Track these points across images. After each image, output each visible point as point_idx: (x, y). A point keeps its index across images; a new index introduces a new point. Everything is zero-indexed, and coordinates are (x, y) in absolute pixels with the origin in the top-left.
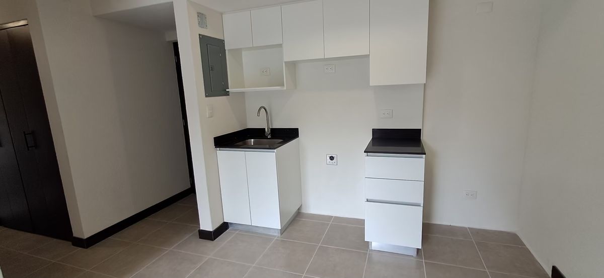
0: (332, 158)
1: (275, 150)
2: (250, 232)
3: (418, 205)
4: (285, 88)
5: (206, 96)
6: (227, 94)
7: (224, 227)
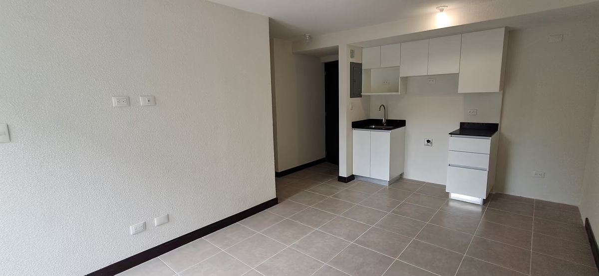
0: (428, 141)
1: (390, 131)
2: (368, 183)
3: (485, 170)
4: (399, 93)
5: (351, 97)
6: (361, 96)
7: (352, 178)
